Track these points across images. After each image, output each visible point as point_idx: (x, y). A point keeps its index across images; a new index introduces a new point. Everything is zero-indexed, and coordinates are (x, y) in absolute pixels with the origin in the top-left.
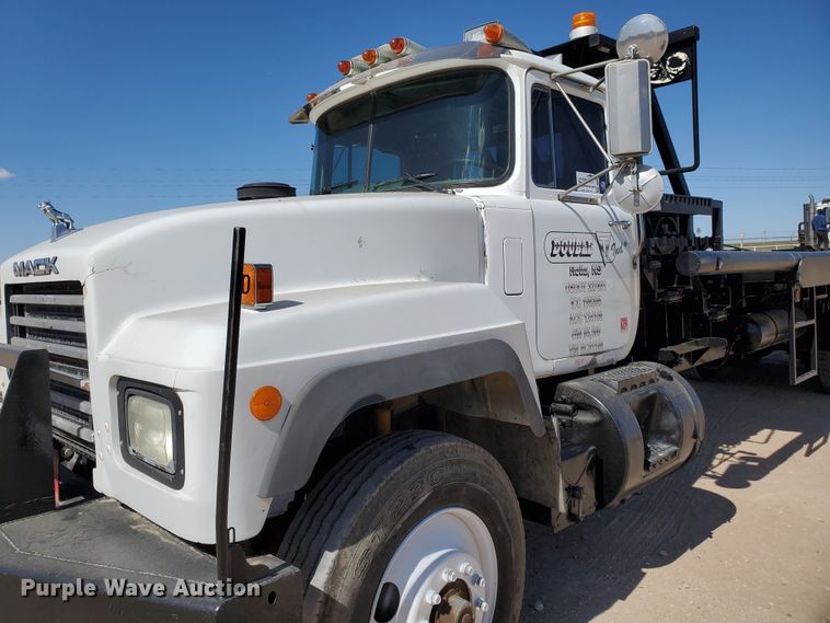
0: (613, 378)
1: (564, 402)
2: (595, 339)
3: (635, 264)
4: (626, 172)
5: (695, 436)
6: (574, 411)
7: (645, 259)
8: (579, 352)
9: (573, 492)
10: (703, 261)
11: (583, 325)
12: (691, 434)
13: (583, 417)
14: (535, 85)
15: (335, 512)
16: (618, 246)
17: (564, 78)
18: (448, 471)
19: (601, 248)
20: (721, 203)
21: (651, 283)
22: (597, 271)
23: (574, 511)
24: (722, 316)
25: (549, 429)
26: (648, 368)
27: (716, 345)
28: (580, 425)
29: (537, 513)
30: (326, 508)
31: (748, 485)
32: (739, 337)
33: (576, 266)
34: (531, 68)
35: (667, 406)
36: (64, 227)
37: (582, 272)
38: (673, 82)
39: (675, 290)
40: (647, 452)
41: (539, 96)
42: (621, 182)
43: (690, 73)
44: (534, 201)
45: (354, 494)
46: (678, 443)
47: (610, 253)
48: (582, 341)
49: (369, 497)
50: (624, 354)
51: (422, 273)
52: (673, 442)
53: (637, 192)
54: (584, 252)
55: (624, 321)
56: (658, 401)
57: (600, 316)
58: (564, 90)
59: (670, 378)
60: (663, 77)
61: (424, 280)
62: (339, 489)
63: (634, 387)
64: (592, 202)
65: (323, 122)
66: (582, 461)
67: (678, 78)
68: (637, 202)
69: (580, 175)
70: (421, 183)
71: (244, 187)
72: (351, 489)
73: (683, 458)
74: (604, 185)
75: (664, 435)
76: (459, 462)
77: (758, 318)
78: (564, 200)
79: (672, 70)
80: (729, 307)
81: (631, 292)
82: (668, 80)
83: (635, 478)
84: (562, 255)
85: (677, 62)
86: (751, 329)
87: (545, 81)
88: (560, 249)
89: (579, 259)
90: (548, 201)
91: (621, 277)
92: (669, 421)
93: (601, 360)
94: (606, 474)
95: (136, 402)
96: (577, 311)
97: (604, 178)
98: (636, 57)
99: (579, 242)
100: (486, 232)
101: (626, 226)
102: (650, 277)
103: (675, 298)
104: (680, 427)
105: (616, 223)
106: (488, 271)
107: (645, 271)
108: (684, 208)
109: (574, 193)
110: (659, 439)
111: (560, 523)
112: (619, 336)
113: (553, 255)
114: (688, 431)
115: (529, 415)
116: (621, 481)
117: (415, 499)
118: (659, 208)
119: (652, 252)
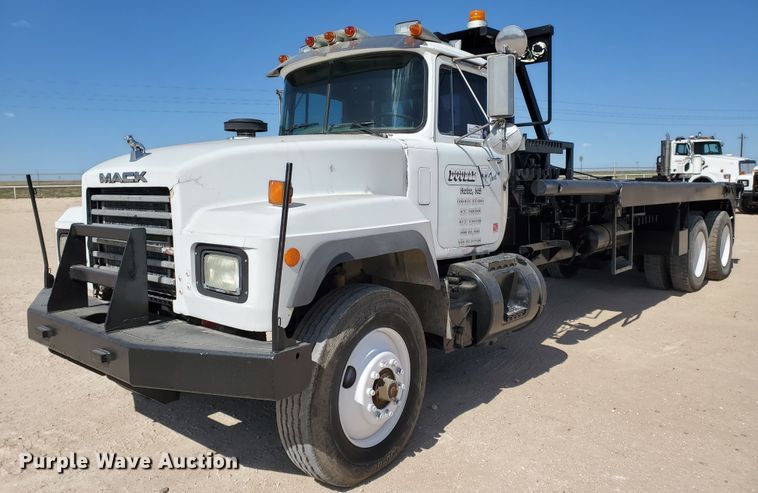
0: (486, 261)
1: (454, 276)
2: (476, 236)
3: (505, 187)
4: (498, 127)
5: (540, 302)
6: (460, 281)
7: (512, 184)
8: (466, 244)
9: (457, 330)
10: (548, 186)
11: (468, 227)
12: (537, 300)
13: (466, 285)
14: (442, 65)
15: (323, 322)
16: (493, 175)
17: (464, 61)
18: (385, 305)
19: (482, 176)
20: (572, 144)
21: (517, 199)
22: (478, 192)
23: (458, 342)
24: (570, 226)
25: (443, 287)
26: (511, 256)
27: (566, 248)
28: (464, 290)
29: (435, 340)
30: (317, 321)
31: (576, 342)
32: (583, 242)
33: (465, 188)
34: (440, 54)
35: (521, 281)
36: (139, 153)
37: (469, 192)
38: (536, 62)
39: (534, 206)
40: (506, 310)
41: (445, 73)
42: (495, 133)
43: (547, 57)
44: (439, 144)
45: (332, 314)
46: (528, 305)
47: (488, 179)
48: (467, 237)
49: (342, 314)
50: (495, 247)
51: (368, 189)
52: (524, 305)
53: (504, 140)
54: (470, 178)
55: (496, 225)
56: (515, 278)
57: (480, 221)
58: (460, 68)
59: (525, 264)
60: (530, 58)
61: (369, 193)
62: (323, 312)
63: (500, 267)
64: (477, 144)
65: (291, 78)
66: (464, 311)
67: (539, 60)
68: (504, 146)
69: (470, 127)
70: (364, 128)
71: (229, 122)
72: (330, 311)
73: (530, 317)
74: (486, 133)
75: (519, 300)
76: (390, 301)
77: (597, 228)
78: (457, 144)
79: (535, 54)
80: (575, 219)
81: (501, 205)
82: (532, 60)
83: (497, 327)
84: (456, 180)
85: (538, 49)
86: (592, 237)
87: (449, 62)
88: (455, 176)
89: (467, 183)
90: (448, 144)
91: (495, 196)
92: (523, 291)
93: (479, 250)
94: (479, 320)
95: (210, 258)
96: (464, 217)
97: (487, 130)
98: (507, 52)
99: (467, 172)
100: (408, 164)
101: (500, 161)
102: (517, 197)
103: (535, 211)
104: (529, 295)
105: (492, 159)
106: (409, 188)
107: (513, 192)
108: (542, 149)
109: (466, 139)
110: (516, 303)
111: (449, 349)
112: (492, 236)
113: (450, 180)
114: (535, 299)
115: (432, 280)
116: (488, 326)
117: (366, 318)
118: (524, 149)
119: (518, 179)
